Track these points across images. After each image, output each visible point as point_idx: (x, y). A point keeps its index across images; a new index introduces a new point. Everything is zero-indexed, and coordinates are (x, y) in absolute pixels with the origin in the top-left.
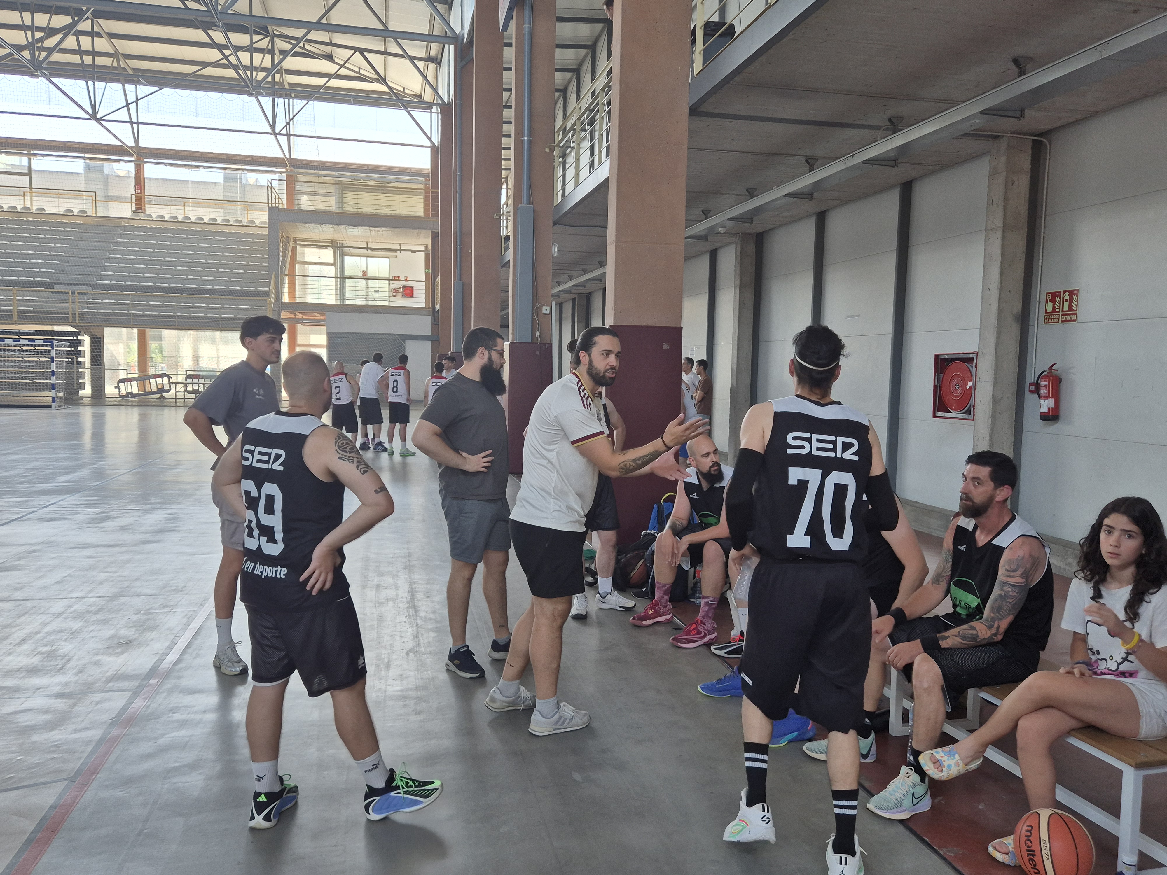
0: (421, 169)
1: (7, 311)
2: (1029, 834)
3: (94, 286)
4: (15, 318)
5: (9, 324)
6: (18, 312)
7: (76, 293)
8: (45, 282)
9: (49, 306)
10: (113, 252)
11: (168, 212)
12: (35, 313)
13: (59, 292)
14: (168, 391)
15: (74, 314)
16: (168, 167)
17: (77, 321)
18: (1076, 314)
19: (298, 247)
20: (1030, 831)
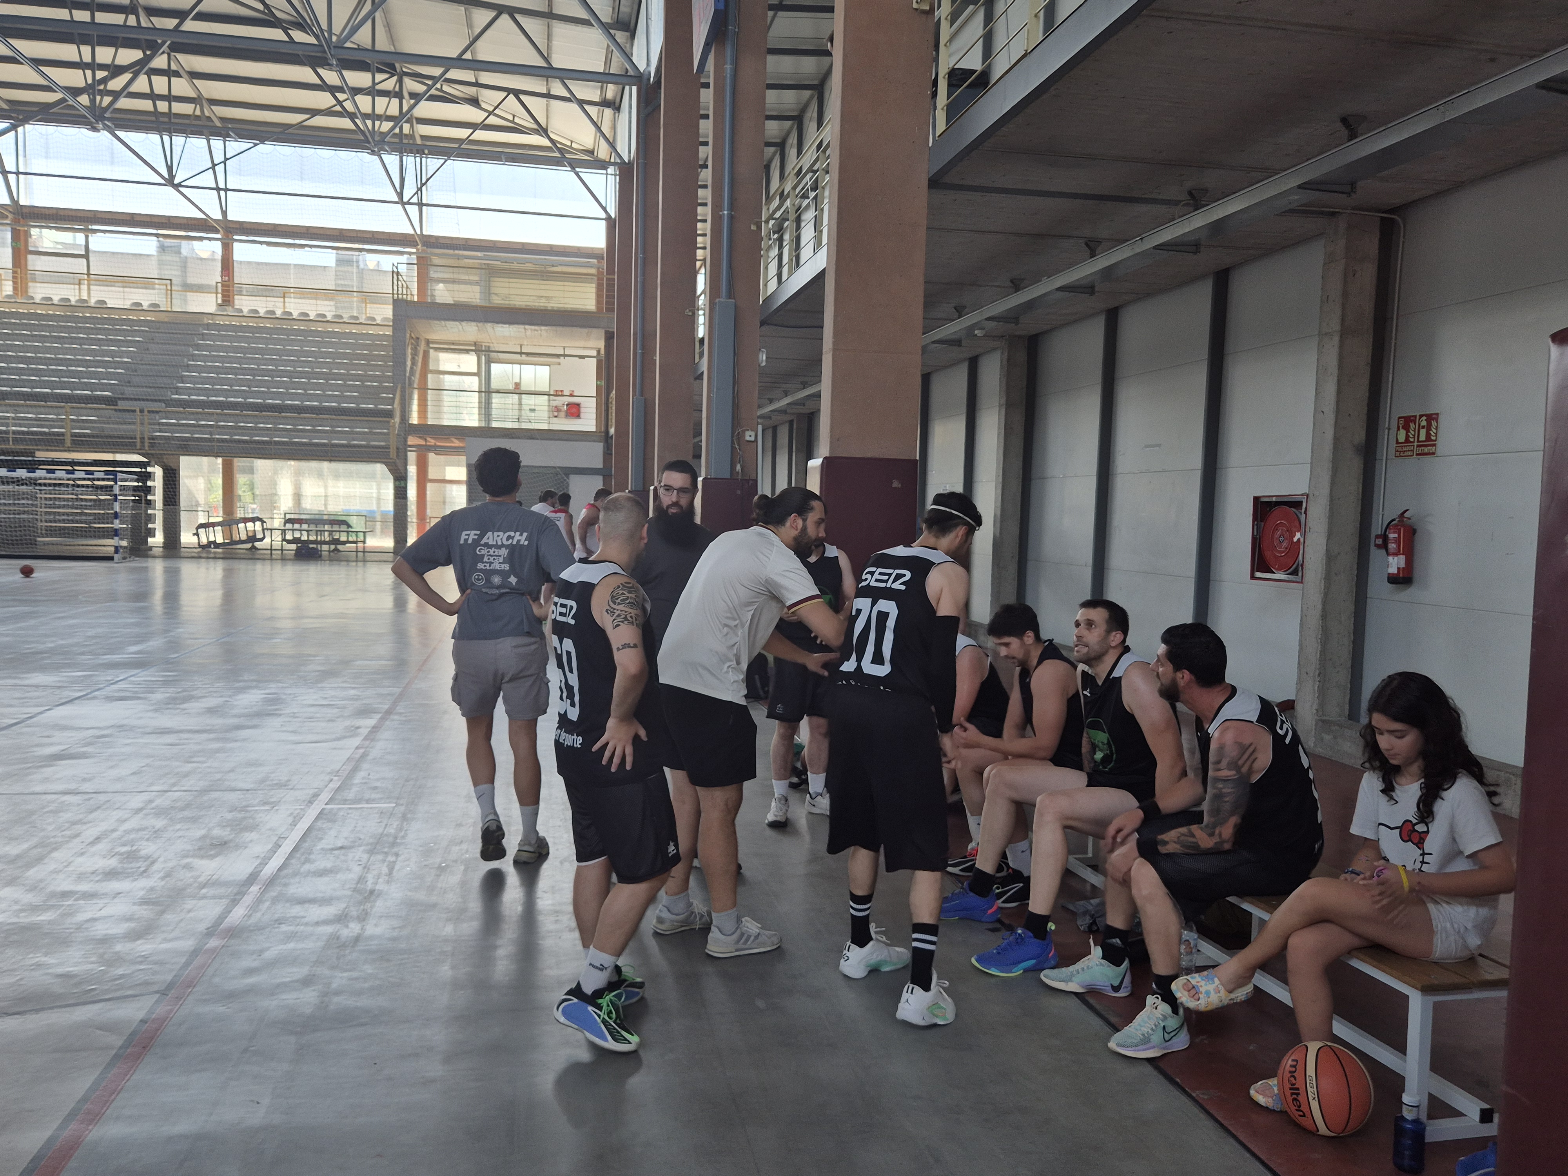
0: (592, 249)
1: (58, 434)
2: (1293, 1069)
3: (169, 403)
4: (68, 443)
5: (61, 451)
6: (72, 436)
7: (146, 410)
8: (106, 397)
9: (110, 428)
10: (193, 357)
11: (262, 305)
12: (93, 437)
13: (124, 411)
14: (261, 540)
15: (142, 438)
16: (264, 246)
17: (147, 448)
18: (1434, 445)
19: (431, 351)
20: (1295, 1066)
